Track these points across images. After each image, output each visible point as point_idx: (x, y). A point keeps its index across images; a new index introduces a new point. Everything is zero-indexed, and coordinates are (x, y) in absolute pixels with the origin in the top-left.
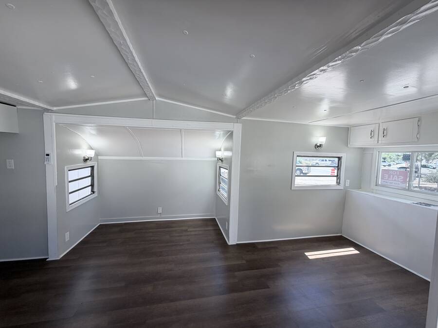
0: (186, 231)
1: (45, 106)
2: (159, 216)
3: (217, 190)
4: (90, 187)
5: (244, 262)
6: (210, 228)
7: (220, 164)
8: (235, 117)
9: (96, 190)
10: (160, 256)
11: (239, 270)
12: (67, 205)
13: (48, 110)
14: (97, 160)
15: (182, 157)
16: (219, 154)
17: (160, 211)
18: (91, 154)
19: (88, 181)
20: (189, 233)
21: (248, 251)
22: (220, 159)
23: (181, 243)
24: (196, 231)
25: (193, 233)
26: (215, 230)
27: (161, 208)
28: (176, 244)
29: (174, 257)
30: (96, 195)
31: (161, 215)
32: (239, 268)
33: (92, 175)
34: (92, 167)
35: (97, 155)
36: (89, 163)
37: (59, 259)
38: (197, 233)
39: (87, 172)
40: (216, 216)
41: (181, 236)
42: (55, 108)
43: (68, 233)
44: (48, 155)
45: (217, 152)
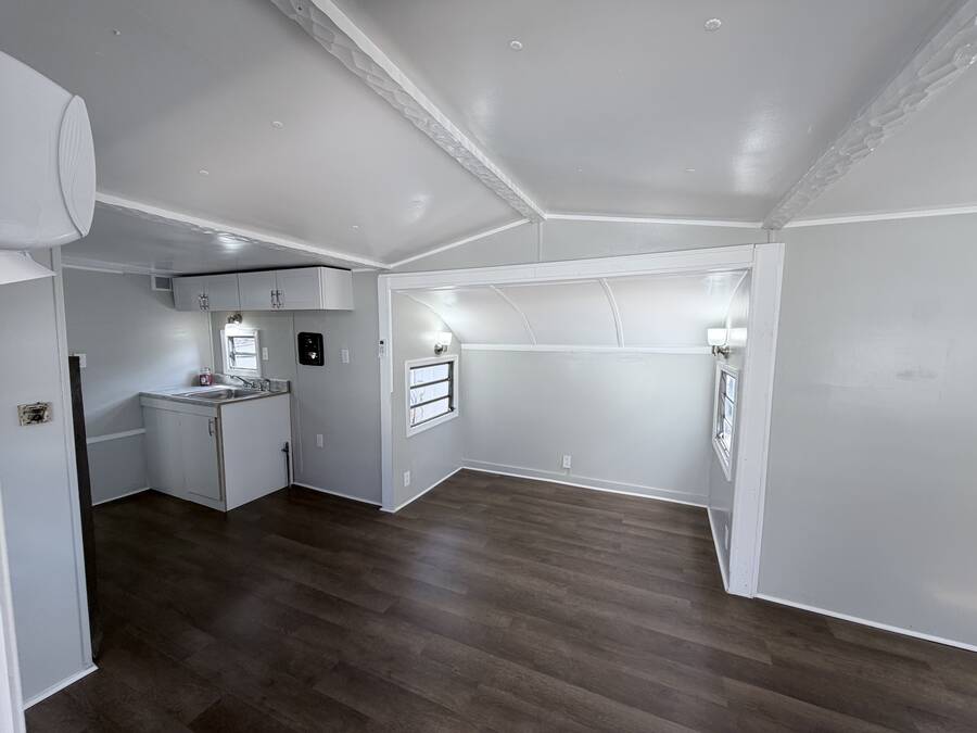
0: (618, 522)
1: (379, 265)
2: (564, 474)
3: (714, 435)
4: (447, 399)
5: (766, 659)
6: (685, 532)
7: (721, 364)
8: (760, 225)
9: (455, 405)
10: (543, 561)
11: (740, 677)
12: (408, 427)
13: (383, 271)
14: (460, 352)
15: (619, 344)
16: (718, 337)
17: (567, 463)
18: (445, 339)
19: (444, 389)
20: (622, 529)
21: (792, 634)
22: (719, 351)
23: (597, 548)
24: (641, 528)
25: (632, 532)
26: (696, 539)
27: (569, 458)
28: (587, 545)
29: (571, 573)
30: (455, 414)
31: (568, 472)
32: (744, 671)
33: (450, 379)
34: (451, 363)
35: (458, 341)
36: (445, 357)
37: (393, 512)
38: (643, 534)
39: (443, 371)
40: (710, 505)
41: (600, 530)
42: (392, 266)
43: (408, 473)
44: (382, 343)
45: (709, 330)
